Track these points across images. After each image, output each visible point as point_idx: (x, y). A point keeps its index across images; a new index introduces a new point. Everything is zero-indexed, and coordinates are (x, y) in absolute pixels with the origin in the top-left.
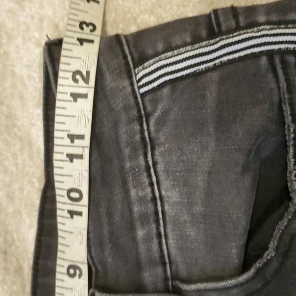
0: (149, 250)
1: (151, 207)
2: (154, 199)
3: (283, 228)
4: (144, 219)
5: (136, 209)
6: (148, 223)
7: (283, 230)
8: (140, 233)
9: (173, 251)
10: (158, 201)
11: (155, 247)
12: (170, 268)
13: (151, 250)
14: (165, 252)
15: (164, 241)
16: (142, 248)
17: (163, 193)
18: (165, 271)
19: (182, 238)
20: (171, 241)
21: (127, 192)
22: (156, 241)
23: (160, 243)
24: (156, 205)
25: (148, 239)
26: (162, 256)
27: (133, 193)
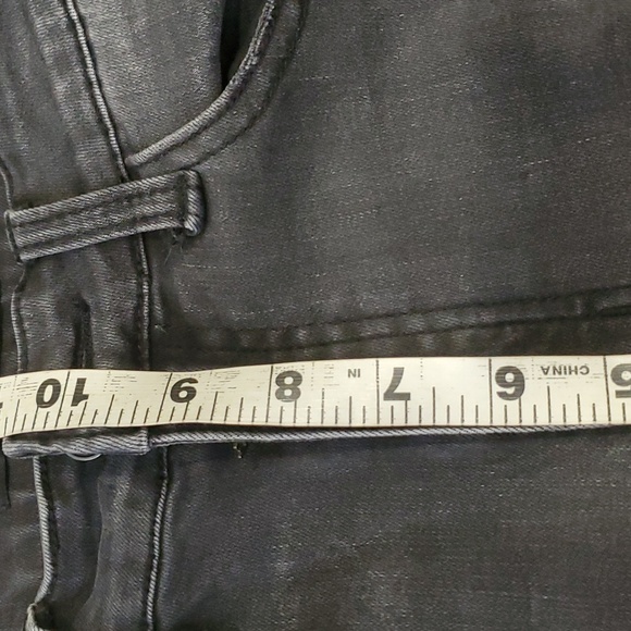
0: (78, 112)
1: (69, 40)
2: (71, 25)
3: (270, 18)
4: (62, 62)
5: (47, 50)
6: (69, 68)
7: (270, 21)
8: (60, 88)
9: (114, 105)
10: (79, 26)
11: (87, 106)
12: (116, 135)
13: (81, 111)
14: (103, 110)
15: (97, 91)
16: (67, 114)
17: (82, 11)
18: (109, 144)
19: (123, 79)
20: (107, 89)
21: (30, 25)
22: (85, 95)
23: (93, 97)
24: (76, 35)
25: (73, 95)
26: (100, 120)
27: (38, 23)
